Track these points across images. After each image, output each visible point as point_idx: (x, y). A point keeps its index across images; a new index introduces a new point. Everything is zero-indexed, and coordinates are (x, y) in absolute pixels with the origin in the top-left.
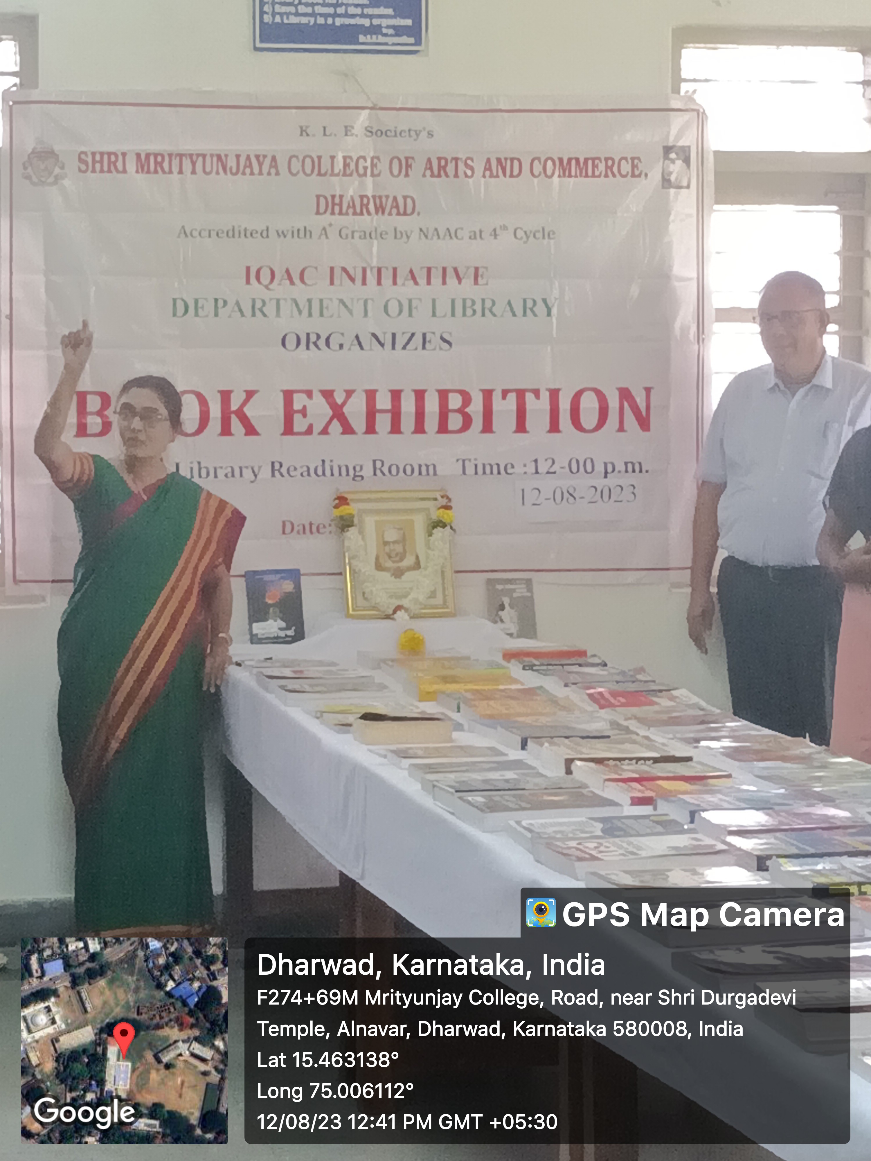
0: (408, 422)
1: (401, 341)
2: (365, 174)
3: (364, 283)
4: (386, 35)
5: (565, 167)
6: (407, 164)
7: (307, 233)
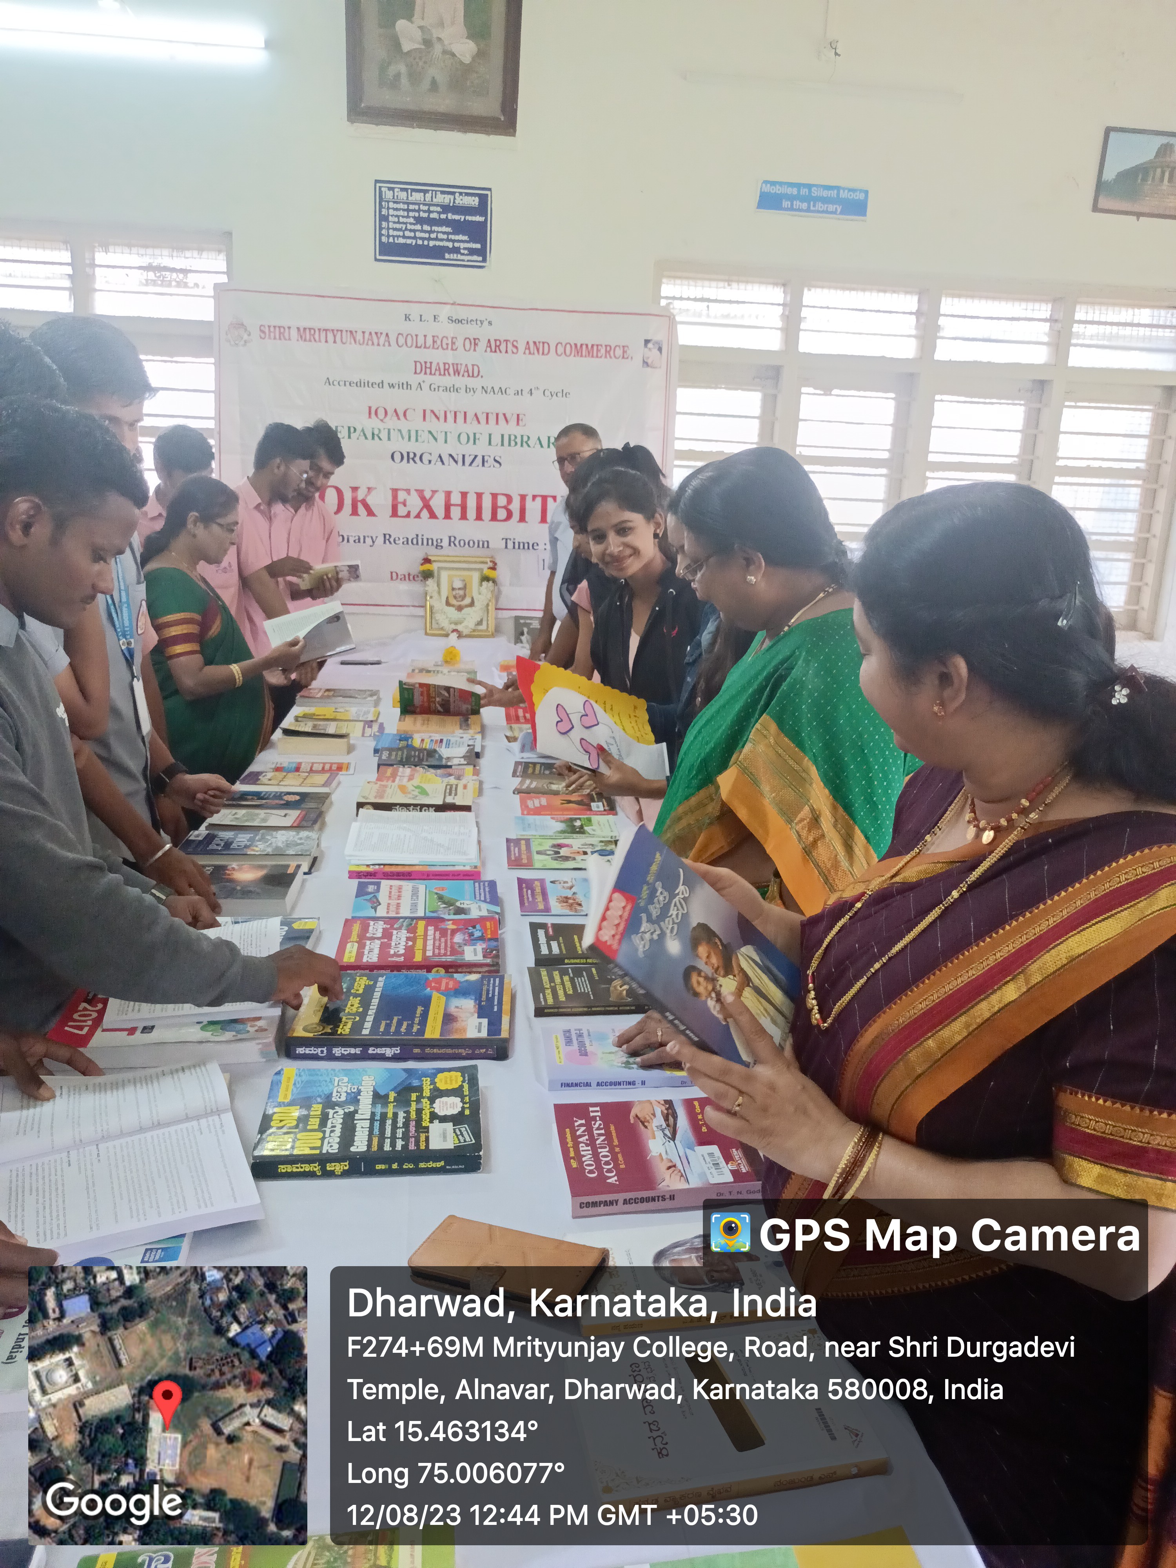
0: (471, 512)
1: (468, 460)
2: (447, 348)
3: (445, 420)
4: (463, 254)
5: (579, 350)
6: (475, 342)
7: (409, 386)
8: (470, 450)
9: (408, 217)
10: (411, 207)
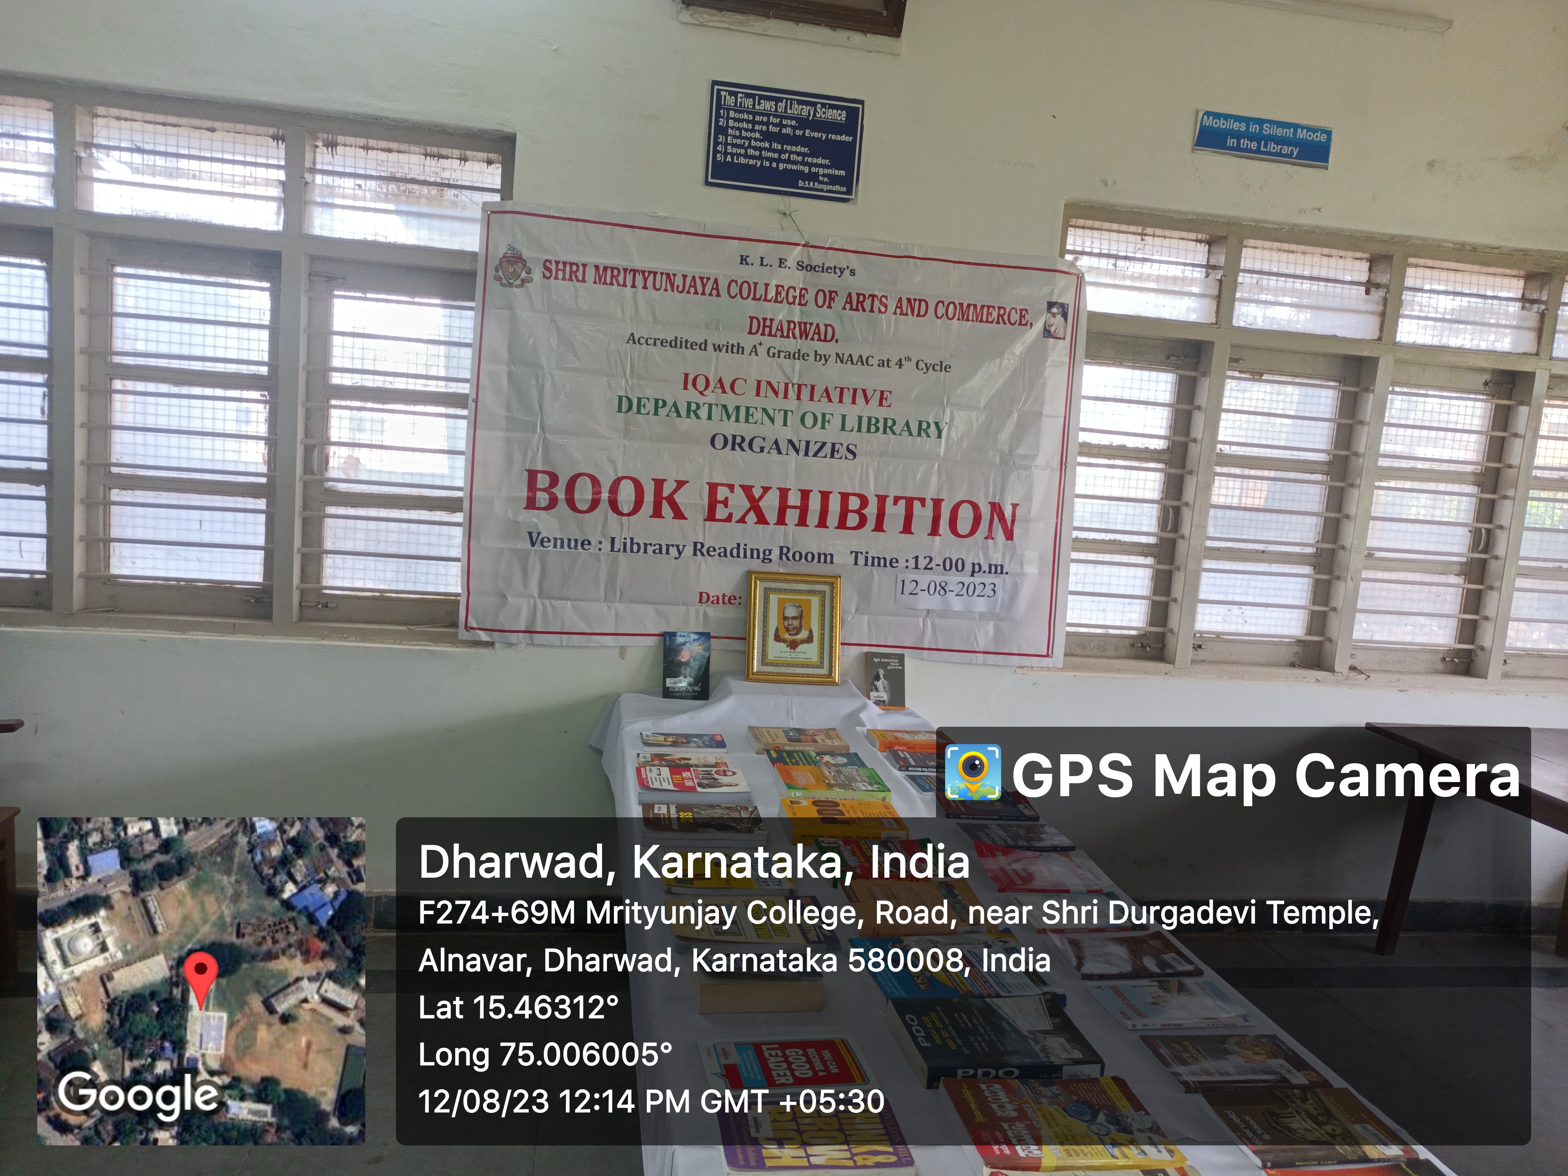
0: (813, 518)
1: (813, 449)
2: (794, 303)
3: (786, 397)
4: (822, 183)
5: (964, 312)
6: (831, 297)
7: (740, 349)
8: (816, 435)
9: (753, 130)
10: (758, 118)
